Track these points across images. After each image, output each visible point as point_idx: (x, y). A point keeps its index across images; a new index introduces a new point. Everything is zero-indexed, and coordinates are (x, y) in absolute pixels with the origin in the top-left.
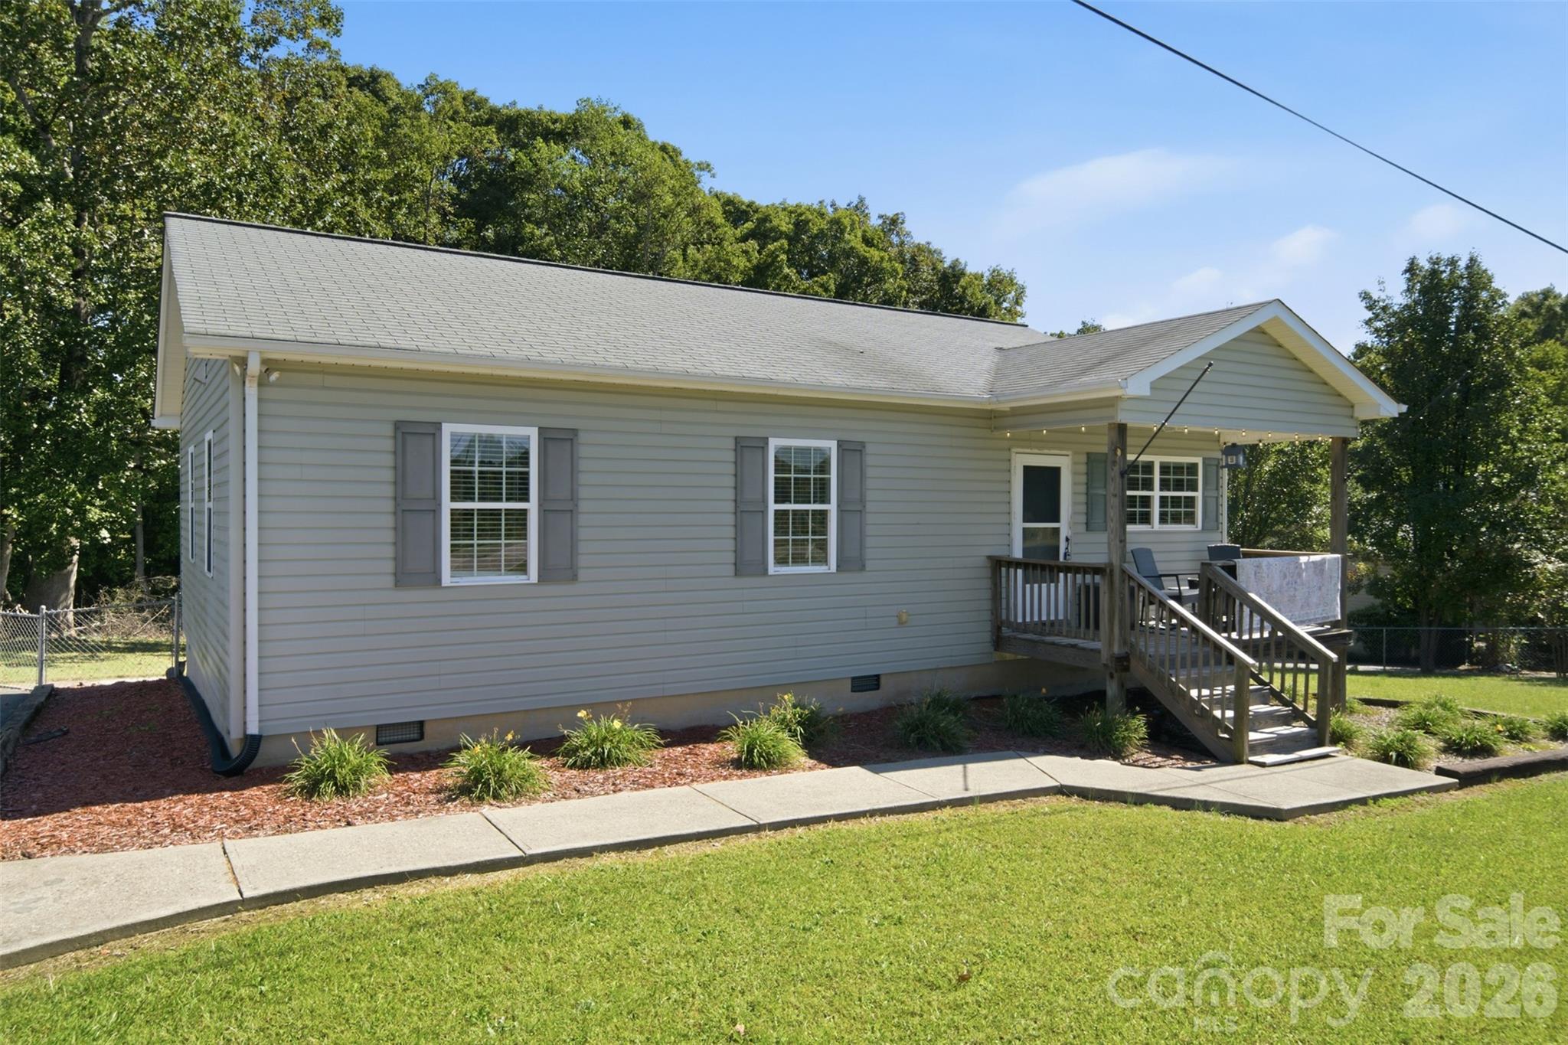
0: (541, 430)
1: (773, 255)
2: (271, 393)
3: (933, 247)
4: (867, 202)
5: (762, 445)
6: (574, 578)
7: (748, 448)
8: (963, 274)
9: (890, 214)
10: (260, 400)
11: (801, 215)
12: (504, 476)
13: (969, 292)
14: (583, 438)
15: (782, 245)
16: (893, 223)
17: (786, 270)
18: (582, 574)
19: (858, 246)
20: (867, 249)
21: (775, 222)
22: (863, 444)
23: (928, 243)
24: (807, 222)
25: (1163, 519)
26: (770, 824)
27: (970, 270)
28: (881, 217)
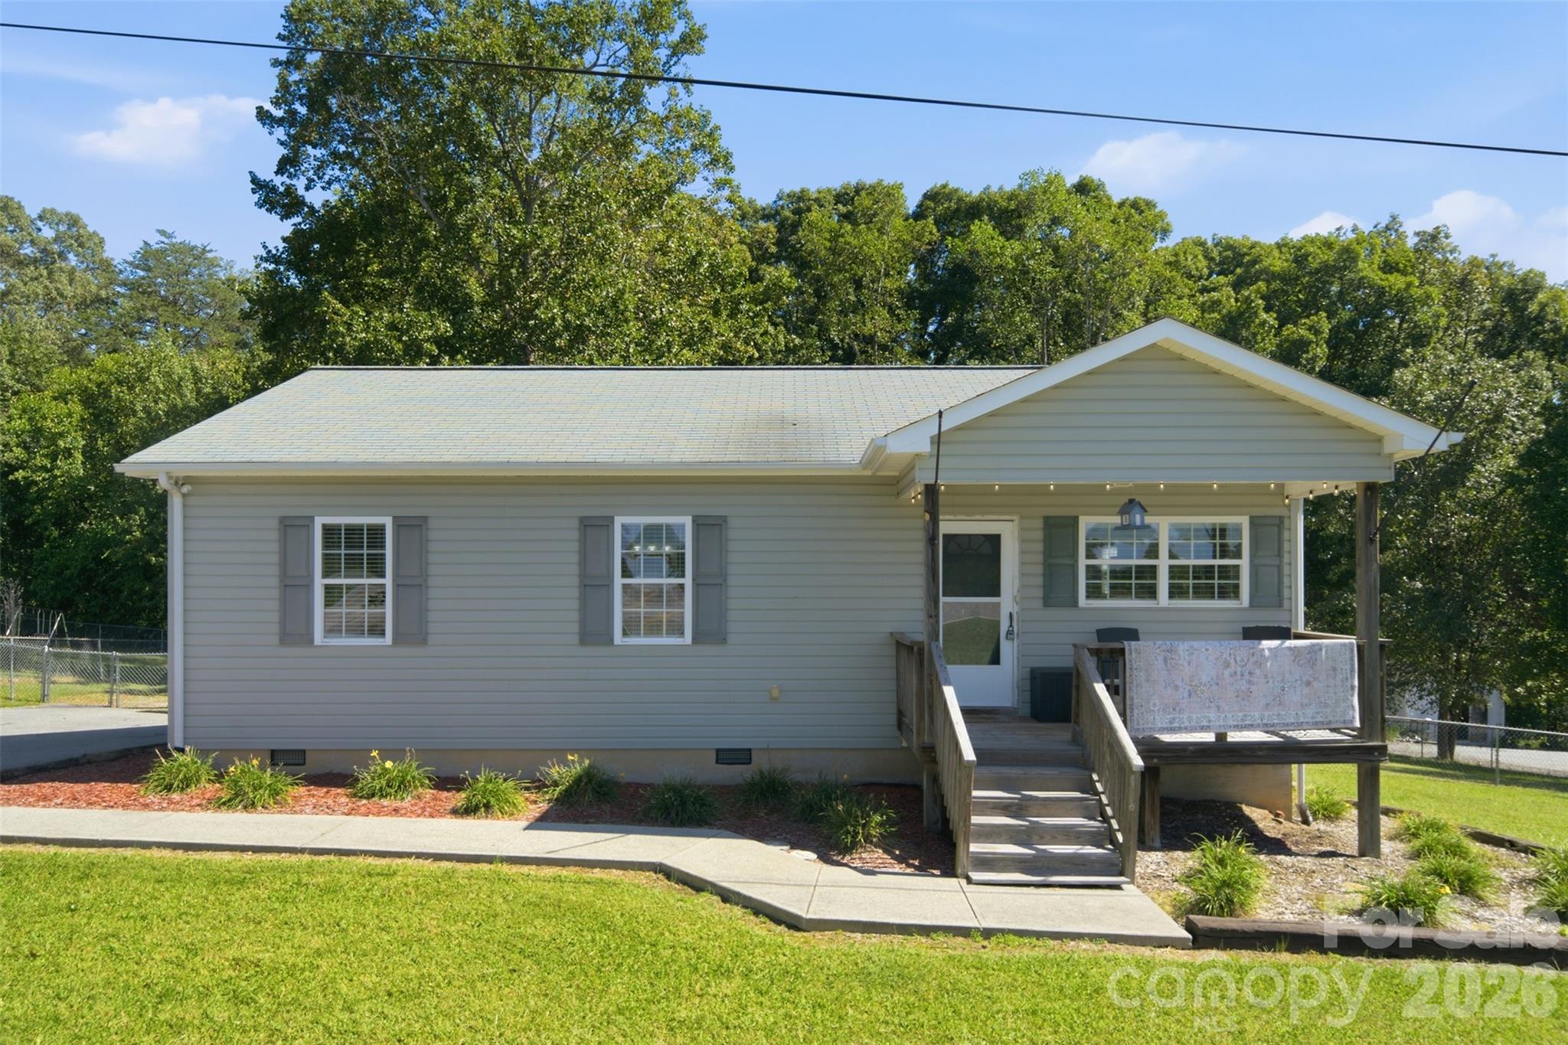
0: (395, 519)
1: (1248, 301)
2: (192, 501)
3: (1501, 259)
4: (1400, 219)
5: (607, 523)
6: (424, 642)
7: (594, 528)
8: (1539, 288)
9: (1430, 229)
10: (184, 506)
11: (1300, 249)
12: (365, 557)
13: (1550, 310)
14: (432, 523)
15: (1259, 288)
16: (1432, 239)
17: (1264, 316)
18: (431, 639)
19: (1372, 275)
20: (1383, 276)
21: (1266, 262)
22: (724, 519)
23: (1493, 256)
24: (1306, 256)
25: (1175, 592)
26: (311, 849)
27: (1550, 281)
28: (1417, 234)
